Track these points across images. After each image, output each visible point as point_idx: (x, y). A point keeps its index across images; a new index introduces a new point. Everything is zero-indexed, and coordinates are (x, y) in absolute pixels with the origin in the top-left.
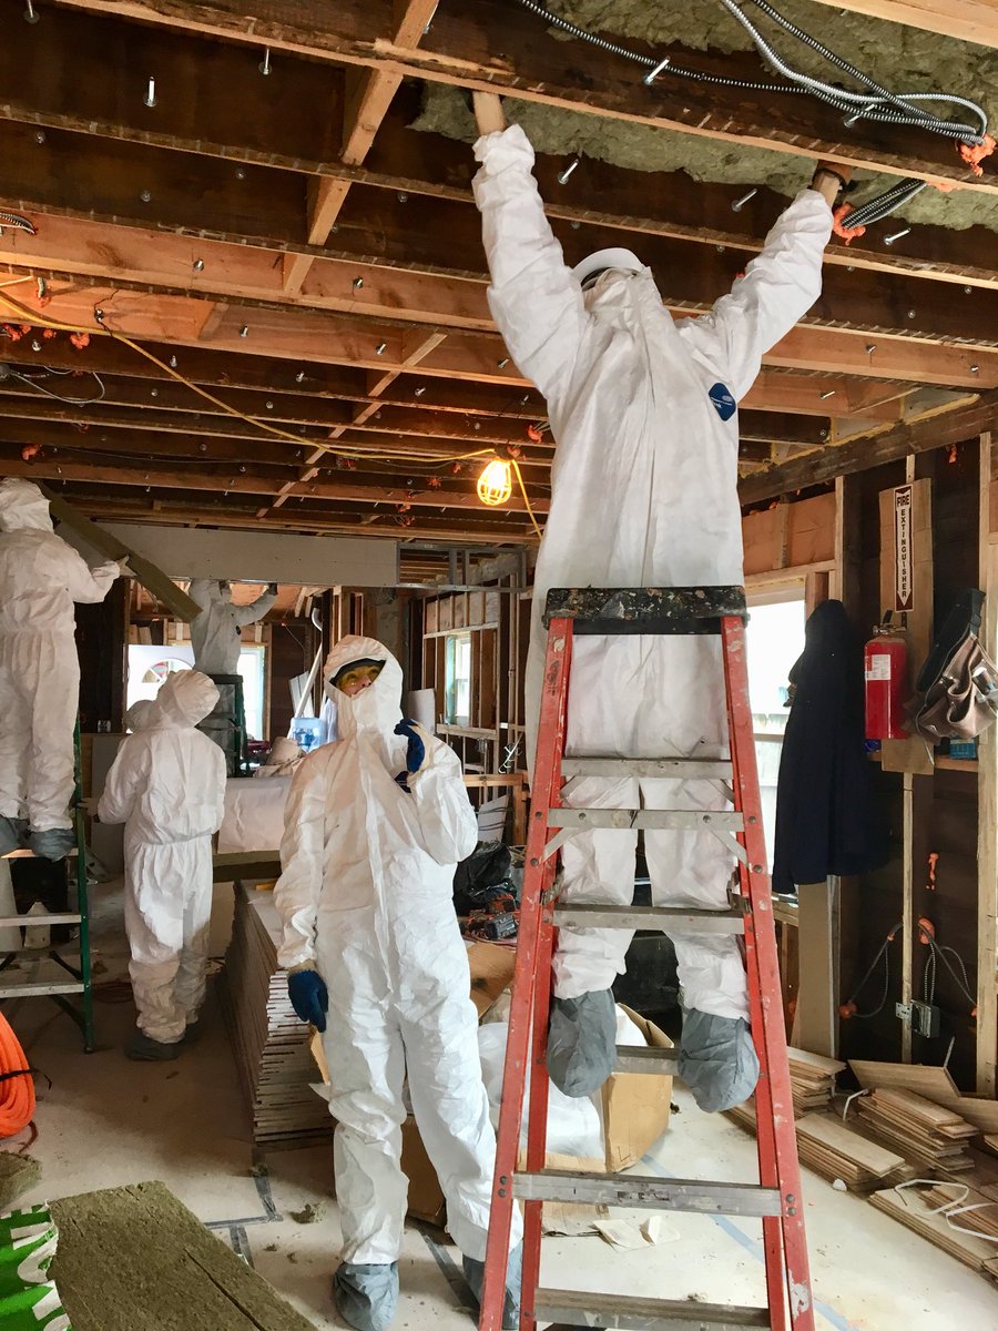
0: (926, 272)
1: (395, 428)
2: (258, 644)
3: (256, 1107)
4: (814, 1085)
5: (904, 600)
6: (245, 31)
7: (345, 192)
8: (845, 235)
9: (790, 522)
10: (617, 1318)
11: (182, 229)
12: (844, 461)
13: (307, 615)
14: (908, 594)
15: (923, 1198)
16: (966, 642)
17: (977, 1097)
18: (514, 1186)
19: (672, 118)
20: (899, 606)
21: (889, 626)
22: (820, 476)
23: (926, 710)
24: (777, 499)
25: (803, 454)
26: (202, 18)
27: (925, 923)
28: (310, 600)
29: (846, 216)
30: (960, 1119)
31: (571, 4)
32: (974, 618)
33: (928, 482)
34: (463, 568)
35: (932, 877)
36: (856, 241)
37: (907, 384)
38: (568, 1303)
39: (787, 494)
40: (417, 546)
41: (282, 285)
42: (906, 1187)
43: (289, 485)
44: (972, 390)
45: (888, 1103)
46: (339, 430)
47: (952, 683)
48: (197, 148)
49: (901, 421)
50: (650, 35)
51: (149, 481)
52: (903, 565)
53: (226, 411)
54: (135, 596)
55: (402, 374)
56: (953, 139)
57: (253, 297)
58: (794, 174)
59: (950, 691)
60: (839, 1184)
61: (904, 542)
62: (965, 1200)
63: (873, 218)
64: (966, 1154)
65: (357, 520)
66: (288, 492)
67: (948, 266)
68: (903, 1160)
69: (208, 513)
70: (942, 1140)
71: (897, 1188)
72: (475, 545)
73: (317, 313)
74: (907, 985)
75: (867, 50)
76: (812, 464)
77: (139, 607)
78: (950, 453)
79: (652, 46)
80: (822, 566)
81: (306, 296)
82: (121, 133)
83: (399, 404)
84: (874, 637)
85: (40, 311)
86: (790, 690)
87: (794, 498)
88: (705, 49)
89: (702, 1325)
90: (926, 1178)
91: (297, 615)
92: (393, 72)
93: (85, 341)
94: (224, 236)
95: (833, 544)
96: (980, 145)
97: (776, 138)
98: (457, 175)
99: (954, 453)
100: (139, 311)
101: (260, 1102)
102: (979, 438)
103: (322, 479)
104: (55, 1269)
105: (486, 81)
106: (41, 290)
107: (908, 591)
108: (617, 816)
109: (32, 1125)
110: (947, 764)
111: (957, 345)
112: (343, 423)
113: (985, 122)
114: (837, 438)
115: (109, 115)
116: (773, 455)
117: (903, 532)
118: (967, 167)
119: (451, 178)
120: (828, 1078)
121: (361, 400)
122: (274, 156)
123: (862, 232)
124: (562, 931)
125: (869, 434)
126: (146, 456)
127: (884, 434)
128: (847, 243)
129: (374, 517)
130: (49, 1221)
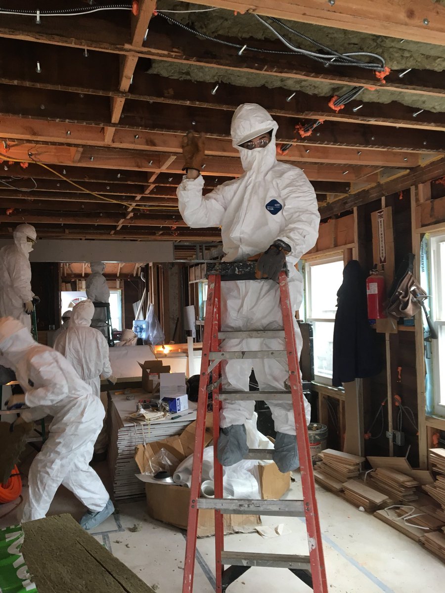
0: (373, 122)
1: (162, 195)
2: (118, 289)
3: (115, 485)
4: (352, 468)
5: (383, 259)
6: (71, 44)
7: (123, 103)
8: (336, 109)
9: (336, 227)
10: (255, 562)
11: (58, 119)
12: (357, 200)
13: (139, 275)
14: (384, 256)
15: (396, 513)
16: (407, 275)
17: (420, 470)
18: (198, 504)
19: (251, 68)
20: (381, 262)
21: (376, 271)
22: (347, 207)
23: (391, 306)
24: (330, 218)
25: (341, 198)
26: (54, 40)
27: (397, 397)
28: (140, 268)
29: (335, 101)
30: (411, 479)
31: (205, 25)
32: (410, 266)
33: (390, 208)
34: (202, 252)
35: (400, 377)
36: (341, 111)
37: (377, 167)
38: (235, 556)
39: (335, 215)
40: (181, 244)
41: (104, 140)
42: (389, 509)
43: (122, 220)
44: (406, 168)
45: (382, 474)
46: (139, 197)
47: (401, 294)
48: (59, 88)
49: (379, 182)
50: (240, 35)
51: (62, 221)
52: (382, 244)
53: (84, 191)
54: (63, 270)
55: (161, 173)
56: (372, 70)
57: (92, 145)
58: (311, 85)
59: (400, 297)
60: (362, 508)
61: (382, 234)
62: (413, 513)
63: (347, 101)
64: (415, 493)
65: (154, 234)
66: (122, 223)
67: (382, 119)
68: (388, 497)
69: (90, 233)
70: (403, 488)
71: (385, 509)
72: (207, 242)
73: (120, 150)
74: (390, 424)
75: (330, 36)
76: (344, 202)
77: (65, 275)
78: (400, 195)
79: (241, 39)
80: (349, 246)
81: (115, 143)
82: (27, 84)
83: (162, 185)
84: (370, 275)
85: (5, 154)
86: (338, 300)
87: (337, 217)
88: (263, 39)
89: (290, 564)
90: (397, 505)
91: (135, 275)
92: (134, 56)
93: (27, 165)
94: (76, 121)
95: (354, 236)
96: (383, 71)
97: (296, 74)
98: (168, 93)
99: (402, 195)
100: (47, 152)
101: (116, 484)
102: (410, 189)
103: (136, 217)
104: (23, 548)
105: (172, 58)
106: (5, 145)
107: (384, 255)
108: (236, 354)
109: (21, 496)
110: (403, 328)
111: (394, 150)
112: (140, 194)
113: (384, 62)
114: (353, 191)
115: (22, 77)
116: (328, 198)
117: (381, 230)
118: (379, 80)
119: (166, 95)
120: (358, 464)
121: (146, 184)
122: (91, 90)
123: (343, 107)
124: (223, 403)
125: (366, 189)
126: (60, 211)
127: (372, 188)
128: (337, 112)
129: (161, 232)
130: (21, 530)
